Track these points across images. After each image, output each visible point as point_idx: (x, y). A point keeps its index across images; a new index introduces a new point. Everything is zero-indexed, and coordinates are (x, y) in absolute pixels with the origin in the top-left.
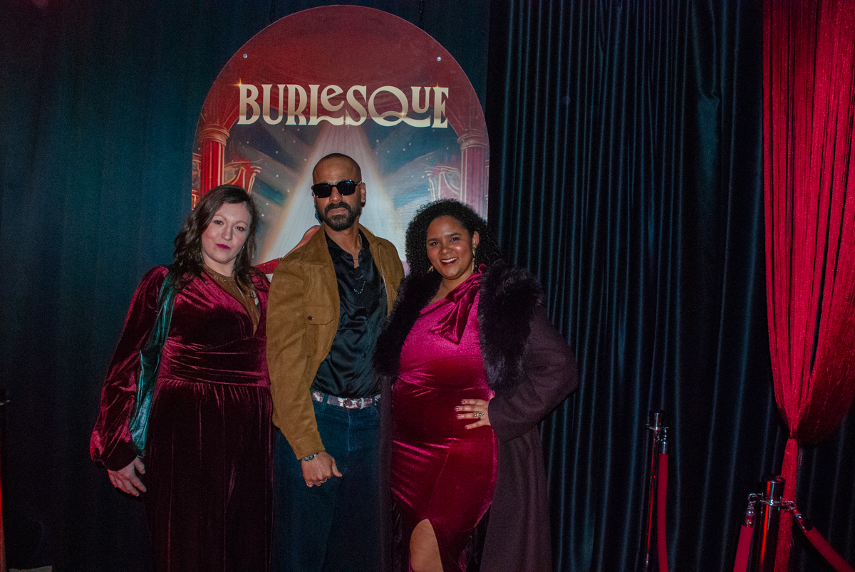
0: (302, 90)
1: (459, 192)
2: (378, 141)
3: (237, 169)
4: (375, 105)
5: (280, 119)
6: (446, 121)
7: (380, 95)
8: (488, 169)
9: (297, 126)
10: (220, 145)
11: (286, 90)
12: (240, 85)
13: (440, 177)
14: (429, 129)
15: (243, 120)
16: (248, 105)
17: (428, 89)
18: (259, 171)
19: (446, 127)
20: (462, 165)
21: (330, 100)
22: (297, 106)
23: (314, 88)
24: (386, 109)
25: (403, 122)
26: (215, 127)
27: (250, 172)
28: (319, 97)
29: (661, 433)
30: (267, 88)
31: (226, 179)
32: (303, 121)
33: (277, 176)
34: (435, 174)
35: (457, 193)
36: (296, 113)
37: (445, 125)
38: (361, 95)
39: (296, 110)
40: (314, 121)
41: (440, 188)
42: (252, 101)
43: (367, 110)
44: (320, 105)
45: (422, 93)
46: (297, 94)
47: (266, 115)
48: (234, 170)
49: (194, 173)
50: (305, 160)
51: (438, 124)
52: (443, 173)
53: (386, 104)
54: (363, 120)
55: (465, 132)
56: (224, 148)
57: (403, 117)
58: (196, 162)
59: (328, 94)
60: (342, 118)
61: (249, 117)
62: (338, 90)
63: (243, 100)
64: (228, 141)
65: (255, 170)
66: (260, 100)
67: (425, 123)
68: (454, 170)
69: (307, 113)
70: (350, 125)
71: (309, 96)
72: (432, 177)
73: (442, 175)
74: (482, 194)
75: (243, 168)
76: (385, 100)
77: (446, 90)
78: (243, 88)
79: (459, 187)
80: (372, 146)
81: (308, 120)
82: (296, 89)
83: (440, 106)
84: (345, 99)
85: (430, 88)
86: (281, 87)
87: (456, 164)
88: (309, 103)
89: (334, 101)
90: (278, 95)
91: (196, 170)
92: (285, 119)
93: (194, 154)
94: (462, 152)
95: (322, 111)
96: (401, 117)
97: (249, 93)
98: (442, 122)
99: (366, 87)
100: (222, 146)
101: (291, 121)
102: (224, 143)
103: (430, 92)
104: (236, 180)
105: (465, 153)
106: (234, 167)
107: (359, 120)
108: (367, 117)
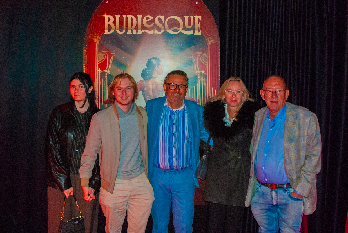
0: (134, 18)
1: (207, 64)
2: (169, 41)
3: (104, 54)
4: (168, 24)
5: (124, 31)
6: (201, 31)
7: (170, 20)
8: (220, 54)
9: (132, 34)
11: (127, 18)
13: (198, 57)
14: (193, 35)
15: (107, 32)
16: (109, 25)
18: (115, 55)
20: (208, 52)
21: (147, 22)
22: (132, 25)
23: (140, 17)
24: (173, 27)
25: (181, 32)
26: (93, 35)
27: (110, 56)
28: (142, 21)
30: (118, 17)
31: (99, 59)
32: (135, 32)
33: (123, 57)
34: (196, 56)
36: (132, 29)
37: (200, 33)
38: (162, 20)
39: (131, 27)
40: (140, 32)
41: (198, 62)
42: (111, 23)
43: (164, 27)
44: (142, 24)
45: (189, 19)
46: (132, 20)
47: (118, 29)
48: (103, 55)
49: (84, 57)
50: (136, 50)
51: (197, 33)
52: (199, 55)
53: (173, 24)
54: (162, 31)
55: (209, 37)
58: (85, 51)
59: (146, 20)
60: (153, 31)
61: (109, 30)
62: (151, 18)
63: (107, 23)
64: (100, 42)
65: (113, 55)
66: (114, 22)
67: (191, 33)
68: (204, 54)
69: (136, 28)
70: (156, 34)
71: (137, 21)
72: (194, 57)
74: (217, 65)
75: (107, 54)
76: (173, 22)
77: (200, 17)
78: (106, 17)
79: (207, 62)
80: (167, 43)
81: (137, 32)
82: (131, 17)
83: (198, 25)
84: (154, 22)
85: (193, 16)
86: (124, 17)
87: (205, 51)
88: (137, 24)
89: (149, 23)
90: (123, 20)
91: (85, 55)
92: (126, 31)
93: (84, 47)
94: (208, 46)
95: (143, 27)
96: (180, 30)
97: (109, 19)
98: (199, 32)
99: (163, 16)
100: (97, 44)
101: (129, 32)
102: (98, 43)
103: (193, 19)
104: (104, 59)
105: (209, 46)
106: (103, 54)
107: (161, 32)
108: (164, 30)
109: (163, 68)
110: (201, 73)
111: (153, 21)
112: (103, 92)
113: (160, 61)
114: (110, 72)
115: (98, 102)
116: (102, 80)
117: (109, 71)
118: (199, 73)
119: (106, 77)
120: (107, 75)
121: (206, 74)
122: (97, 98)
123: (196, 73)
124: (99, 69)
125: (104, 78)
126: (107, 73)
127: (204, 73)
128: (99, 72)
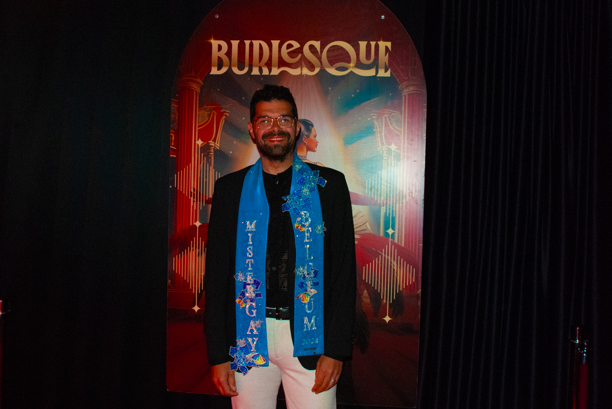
0: (265, 45)
2: (330, 88)
3: (209, 112)
4: (328, 57)
5: (246, 70)
6: (389, 71)
7: (332, 48)
8: (426, 112)
9: (261, 76)
10: (195, 92)
11: (251, 45)
12: (212, 41)
13: (384, 119)
14: (374, 77)
15: (214, 71)
16: (219, 58)
17: (373, 44)
18: (228, 114)
19: (389, 76)
20: (403, 109)
21: (288, 53)
22: (261, 59)
23: (275, 43)
24: (337, 61)
25: (351, 72)
26: (191, 76)
27: (220, 115)
28: (280, 51)
29: (581, 346)
30: (235, 44)
31: (200, 121)
32: (266, 71)
33: (244, 118)
34: (380, 116)
35: (399, 133)
36: (260, 65)
37: (388, 74)
38: (316, 49)
39: (260, 62)
40: (275, 71)
41: (384, 129)
42: (222, 54)
43: (321, 62)
44: (280, 57)
45: (368, 47)
46: (261, 47)
47: (234, 66)
48: (206, 113)
49: (172, 116)
51: (382, 73)
53: (338, 57)
54: (317, 70)
55: (405, 80)
56: (198, 94)
57: (352, 68)
58: (174, 106)
59: (288, 48)
60: (299, 69)
61: (219, 68)
62: (296, 45)
63: (215, 54)
64: (202, 88)
65: (225, 114)
66: (229, 53)
67: (371, 73)
68: (396, 113)
69: (269, 65)
70: (306, 75)
71: (271, 50)
72: (377, 119)
73: (385, 117)
74: (420, 133)
75: (214, 112)
76: (336, 53)
77: (389, 44)
78: (215, 43)
79: (401, 128)
80: (325, 93)
81: (270, 71)
82: (260, 44)
83: (384, 58)
84: (302, 52)
85: (375, 42)
86: (247, 43)
87: (398, 108)
88: (271, 56)
90: (244, 49)
91: (174, 113)
92: (250, 70)
93: (172, 99)
94: (403, 98)
95: (282, 63)
96: (350, 67)
97: (220, 48)
98: (386, 71)
99: (319, 42)
100: (196, 93)
101: (256, 71)
102: (199, 90)
103: (375, 46)
104: (209, 122)
105: (405, 97)
106: (207, 111)
107: (314, 70)
108: (321, 68)
109: (316, 138)
110: (389, 150)
111: (300, 50)
112: (206, 182)
113: (312, 126)
114: (218, 145)
115: (195, 200)
116: (204, 159)
117: (216, 144)
118: (386, 149)
119: (212, 153)
120: (212, 151)
121: (398, 151)
122: (194, 194)
123: (380, 149)
124: (198, 140)
125: (207, 156)
126: (213, 148)
127: (396, 150)
128: (198, 145)
